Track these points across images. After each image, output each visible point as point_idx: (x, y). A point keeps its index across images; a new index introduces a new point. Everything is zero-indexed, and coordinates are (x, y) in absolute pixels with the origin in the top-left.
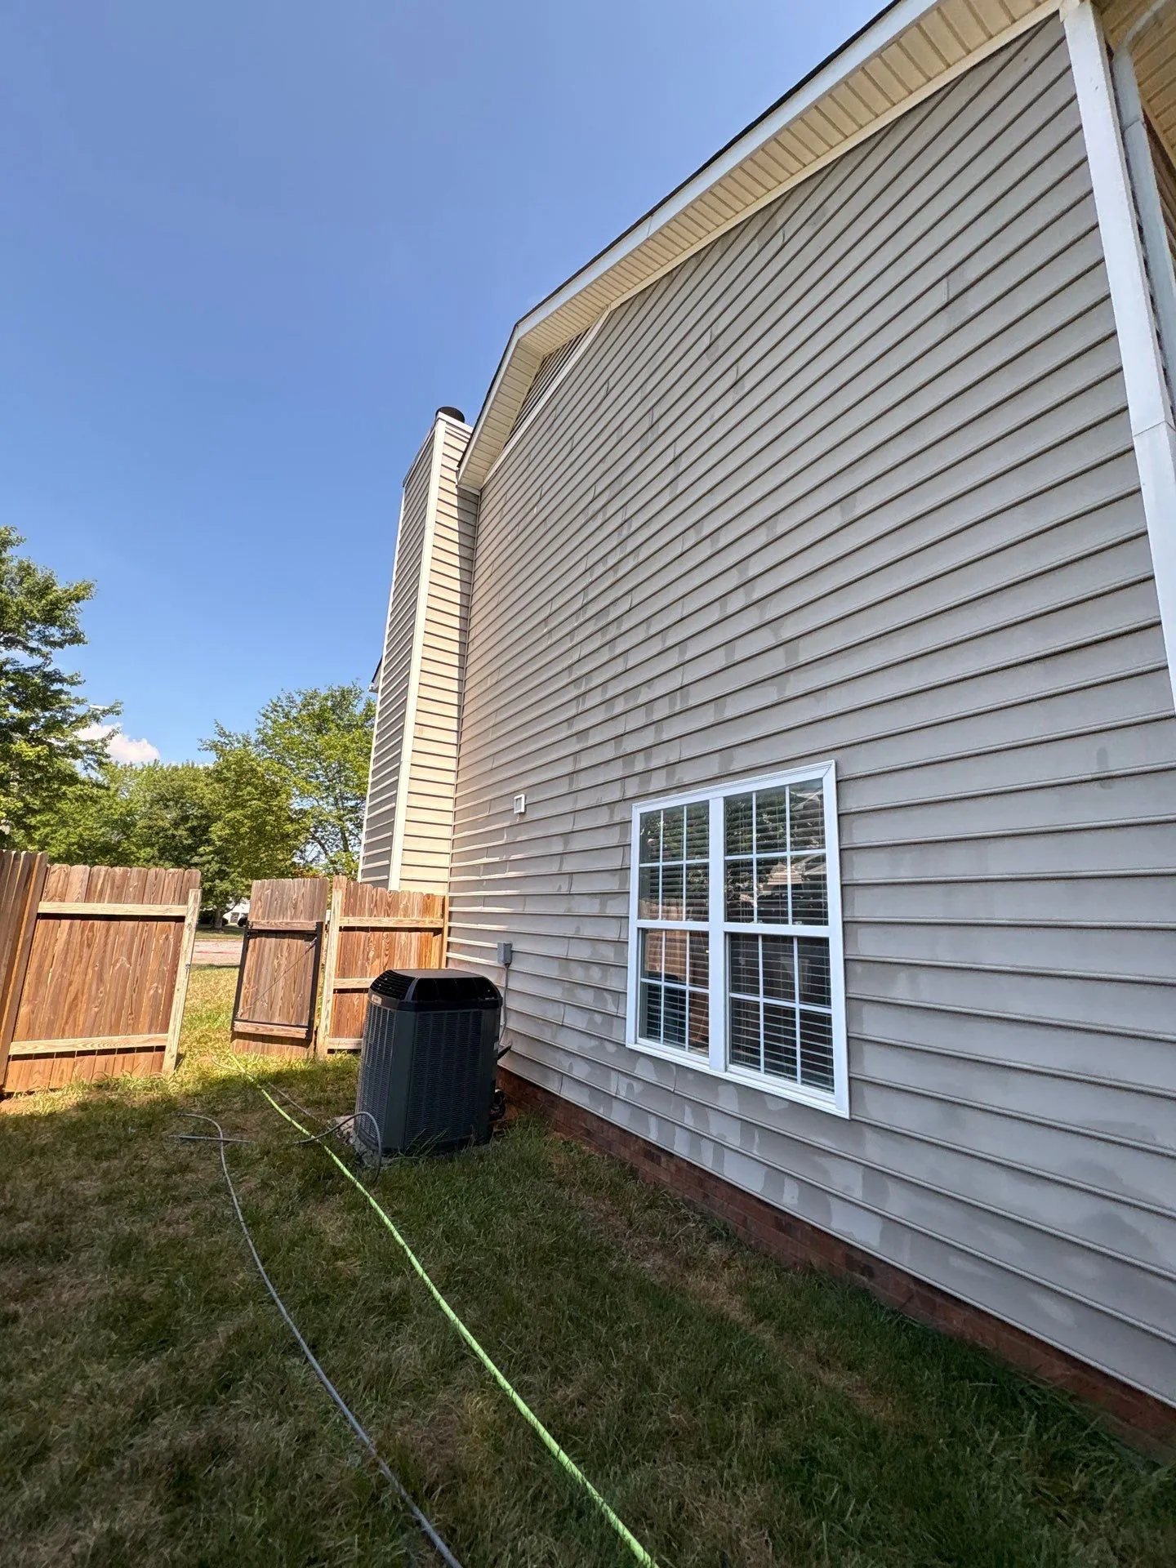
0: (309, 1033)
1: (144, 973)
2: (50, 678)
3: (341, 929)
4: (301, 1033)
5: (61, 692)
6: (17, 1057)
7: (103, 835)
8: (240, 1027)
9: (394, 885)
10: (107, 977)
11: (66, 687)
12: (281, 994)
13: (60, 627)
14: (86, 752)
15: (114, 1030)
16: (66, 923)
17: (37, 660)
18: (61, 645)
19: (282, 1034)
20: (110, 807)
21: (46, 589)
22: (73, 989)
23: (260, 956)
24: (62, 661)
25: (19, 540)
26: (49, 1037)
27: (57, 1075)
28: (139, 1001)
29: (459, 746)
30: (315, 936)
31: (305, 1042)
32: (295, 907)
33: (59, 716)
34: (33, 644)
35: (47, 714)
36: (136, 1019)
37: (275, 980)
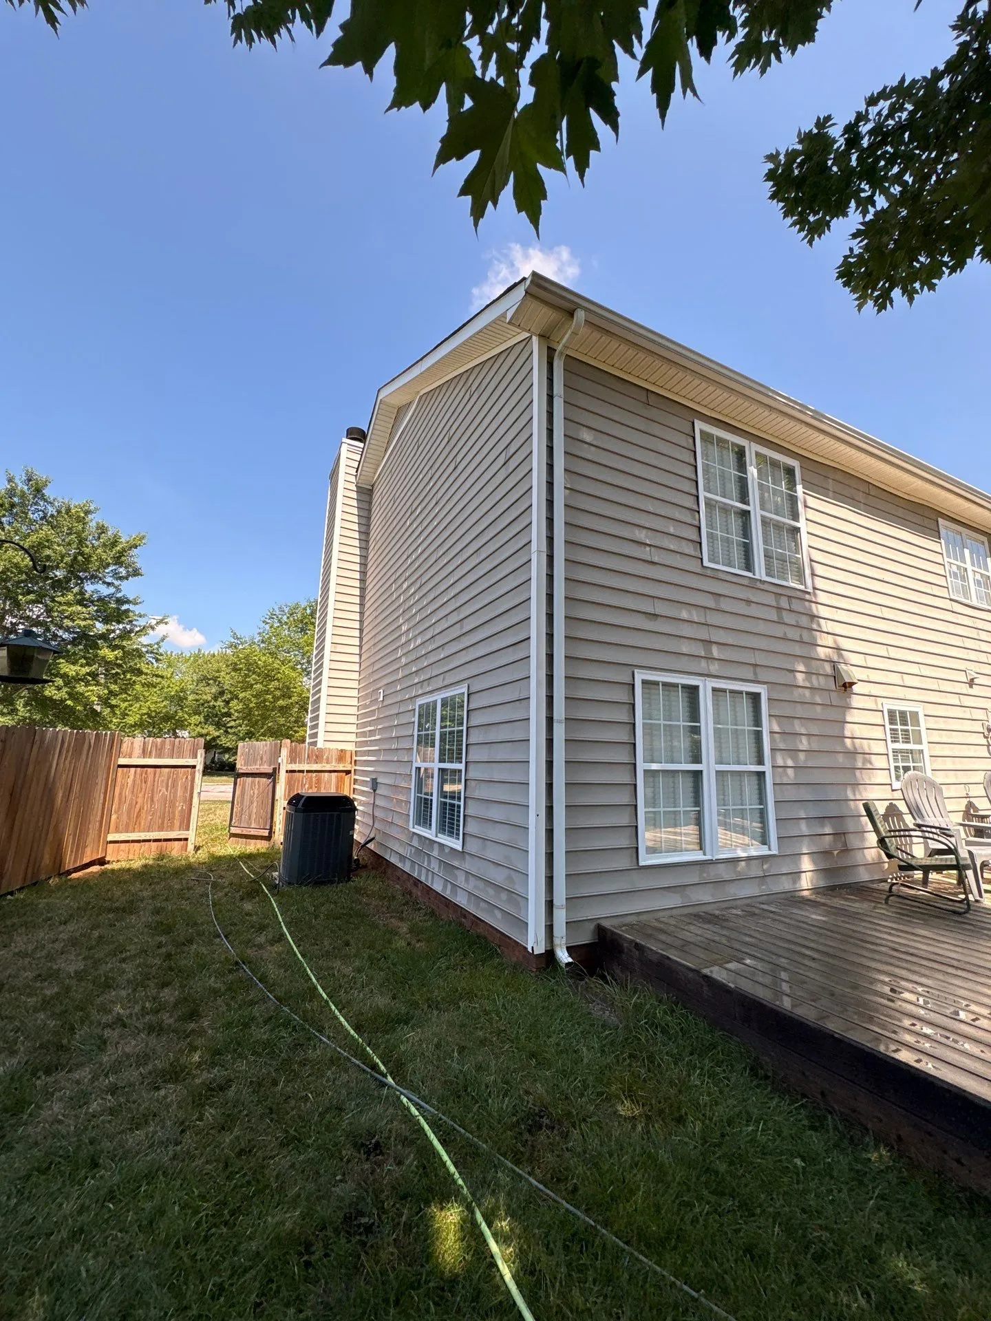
0: (270, 833)
1: (175, 796)
2: (120, 601)
3: (287, 771)
4: (266, 833)
5: (127, 611)
6: (111, 842)
7: (165, 706)
8: (233, 830)
9: (320, 745)
10: (155, 799)
11: (131, 607)
12: (255, 811)
13: (126, 568)
14: (147, 652)
15: (161, 829)
16: (133, 770)
17: (112, 590)
18: (127, 578)
19: (256, 834)
20: (169, 686)
21: (114, 543)
22: (138, 806)
23: (243, 788)
24: (128, 589)
25: (96, 509)
26: (127, 832)
27: (132, 852)
28: (174, 813)
29: (360, 655)
30: (272, 776)
31: (269, 838)
32: (262, 759)
33: (128, 627)
34: (109, 580)
35: (121, 626)
36: (172, 823)
37: (252, 803)
